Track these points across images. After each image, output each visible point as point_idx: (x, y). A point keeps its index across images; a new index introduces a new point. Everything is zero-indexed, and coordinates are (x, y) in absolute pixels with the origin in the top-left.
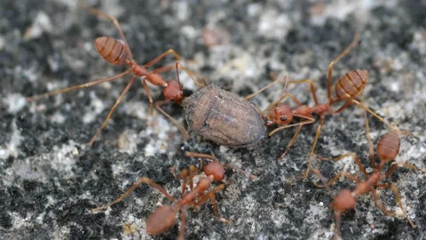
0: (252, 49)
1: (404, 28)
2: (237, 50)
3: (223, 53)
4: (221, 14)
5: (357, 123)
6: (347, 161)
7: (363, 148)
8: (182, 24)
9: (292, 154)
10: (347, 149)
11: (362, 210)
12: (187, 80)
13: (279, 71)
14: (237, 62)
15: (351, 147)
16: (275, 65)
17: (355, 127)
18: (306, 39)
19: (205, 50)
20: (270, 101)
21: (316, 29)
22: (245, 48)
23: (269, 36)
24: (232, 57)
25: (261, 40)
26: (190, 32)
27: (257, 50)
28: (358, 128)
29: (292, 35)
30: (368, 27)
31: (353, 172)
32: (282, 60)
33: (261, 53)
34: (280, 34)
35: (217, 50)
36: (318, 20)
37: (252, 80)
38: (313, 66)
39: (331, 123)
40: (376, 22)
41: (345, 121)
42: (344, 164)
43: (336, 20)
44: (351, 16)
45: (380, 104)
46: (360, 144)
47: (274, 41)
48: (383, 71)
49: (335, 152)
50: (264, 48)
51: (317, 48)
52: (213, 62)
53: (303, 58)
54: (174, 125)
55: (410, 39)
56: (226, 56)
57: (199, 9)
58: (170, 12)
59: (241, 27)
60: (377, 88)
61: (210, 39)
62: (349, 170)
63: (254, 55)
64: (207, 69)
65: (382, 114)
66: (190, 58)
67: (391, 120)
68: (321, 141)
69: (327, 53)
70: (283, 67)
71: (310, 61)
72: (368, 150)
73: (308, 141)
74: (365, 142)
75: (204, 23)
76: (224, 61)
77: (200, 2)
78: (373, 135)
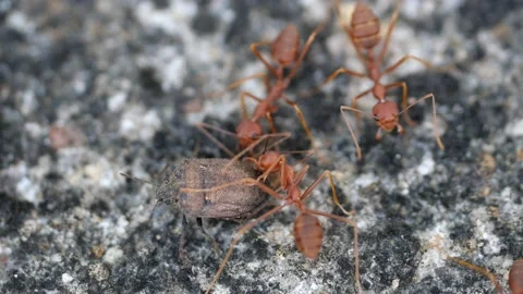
0: (109, 154)
1: (301, 132)
2: (91, 154)
3: (74, 156)
4: (75, 109)
5: (236, 250)
7: (241, 281)
8: (26, 119)
9: (151, 287)
10: (220, 281)
12: (27, 189)
13: (142, 182)
14: (90, 170)
15: (226, 280)
16: (138, 174)
18: (178, 142)
19: (53, 154)
20: (128, 219)
21: (192, 129)
22: (102, 152)
23: (133, 137)
24: (85, 163)
25: (122, 142)
26: (35, 129)
27: (116, 154)
28: (235, 257)
29: (160, 138)
33: (121, 159)
34: (147, 135)
35: (67, 153)
36: (194, 119)
37: (107, 192)
39: (202, 249)
41: (220, 248)
43: (218, 120)
44: (234, 115)
46: (237, 277)
47: (138, 143)
49: (205, 286)
50: (125, 152)
51: (190, 153)
52: (61, 168)
54: (8, 245)
55: (308, 145)
56: (77, 161)
57: (48, 101)
58: (12, 104)
59: (98, 124)
61: (58, 140)
63: (113, 160)
64: (53, 177)
65: (267, 240)
66: (33, 163)
67: (277, 247)
68: (189, 271)
70: (146, 177)
72: (247, 284)
73: (173, 271)
74: (244, 274)
75: (52, 118)
76: (74, 167)
77: (49, 93)
78: (254, 265)
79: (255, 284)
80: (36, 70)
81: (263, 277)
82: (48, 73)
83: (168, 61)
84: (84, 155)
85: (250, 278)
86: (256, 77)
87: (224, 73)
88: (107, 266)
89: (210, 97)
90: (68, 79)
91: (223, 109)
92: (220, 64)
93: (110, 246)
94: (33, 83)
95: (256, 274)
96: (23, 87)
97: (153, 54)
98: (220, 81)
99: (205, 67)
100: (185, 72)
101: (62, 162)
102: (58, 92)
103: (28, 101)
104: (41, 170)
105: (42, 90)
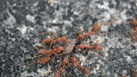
0: (101, 35)
2: (97, 36)
3: (94, 37)
4: (91, 28)
5: (129, 49)
7: (132, 54)
9: (116, 59)
11: (135, 70)
14: (98, 39)
15: (129, 55)
16: (107, 38)
17: (129, 50)
18: (113, 30)
19: (89, 37)
20: (108, 47)
21: (115, 27)
22: (99, 35)
23: (104, 31)
24: (96, 38)
25: (102, 32)
28: (130, 50)
29: (109, 30)
30: (127, 24)
31: (131, 61)
32: (108, 36)
33: (103, 36)
34: (106, 30)
35: (92, 37)
36: (114, 25)
37: (102, 43)
38: (116, 37)
39: (123, 50)
40: (128, 23)
41: (126, 49)
42: (128, 59)
43: (119, 24)
44: (122, 22)
45: (134, 43)
47: (105, 32)
48: (133, 35)
49: (126, 57)
51: (116, 32)
53: (113, 35)
54: (86, 57)
56: (95, 38)
57: (86, 27)
60: (132, 39)
62: (130, 60)
63: (101, 36)
64: (91, 42)
65: (135, 46)
66: (86, 40)
68: (122, 55)
69: (119, 33)
70: (109, 38)
71: (115, 35)
72: (133, 55)
73: (119, 56)
74: (132, 53)
75: (88, 31)
76: (95, 39)
77: (85, 26)
78: (134, 51)
79: (135, 54)
80: (82, 22)
81: (136, 53)
82: (84, 22)
83: (106, 15)
84: (96, 37)
85: (134, 53)
86: (124, 14)
87: (118, 15)
88: (106, 57)
89: (116, 20)
90: (88, 22)
91: (119, 22)
92: (116, 13)
93: (106, 53)
94: (82, 25)
95: (135, 52)
96: (80, 26)
97: (103, 14)
98: (117, 16)
99: (114, 14)
100: (110, 16)
101: (92, 39)
102: (87, 25)
103: (82, 28)
104: (88, 41)
105: (84, 26)
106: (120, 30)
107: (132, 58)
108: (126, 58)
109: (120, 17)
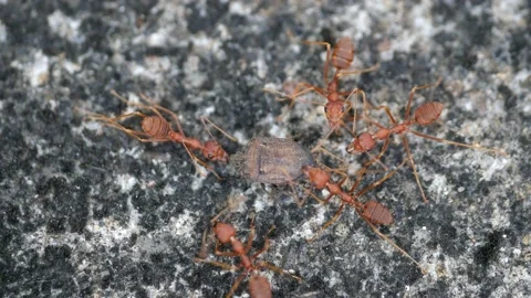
1: (467, 49)
3: (306, 101)
4: (297, 66)
5: (442, 147)
6: (439, 183)
7: (452, 169)
8: (264, 81)
9: (388, 186)
10: (437, 172)
11: (462, 227)
12: (278, 132)
13: (360, 110)
15: (440, 170)
16: (356, 105)
17: (440, 151)
18: (379, 76)
21: (387, 64)
24: (316, 105)
26: (270, 87)
28: (443, 152)
30: (433, 54)
31: (446, 193)
34: (356, 76)
35: (301, 100)
36: (386, 55)
38: (391, 100)
39: (418, 150)
40: (440, 49)
41: (431, 148)
42: (437, 187)
43: (404, 53)
44: (415, 46)
45: (458, 125)
46: (448, 166)
47: (350, 82)
48: (455, 94)
49: (427, 179)
51: (390, 82)
52: (299, 113)
53: (380, 95)
55: (475, 59)
56: (309, 105)
57: (276, 63)
58: (251, 72)
59: (317, 74)
60: (453, 110)
62: (442, 192)
64: (295, 120)
65: (462, 135)
66: (277, 113)
67: (471, 139)
69: (401, 85)
70: (364, 106)
71: (388, 96)
72: (457, 170)
73: (401, 172)
74: (452, 163)
75: (283, 77)
76: (309, 110)
77: (274, 57)
78: (458, 155)
79: (462, 169)
80: (261, 43)
81: (467, 162)
82: (270, 44)
83: (355, 16)
84: (313, 99)
85: (458, 165)
86: (424, 15)
87: (399, 16)
88: (352, 178)
89: (393, 36)
90: (286, 44)
91: (405, 44)
92: (394, 11)
93: (351, 162)
94: (261, 52)
95: (462, 161)
96: (255, 58)
97: (344, 13)
98: (397, 23)
99: (384, 15)
100: (369, 21)
101: (298, 107)
102: (281, 56)
103: (261, 66)
104: (285, 116)
105: (269, 57)
106: (407, 76)
107: (450, 180)
108: (430, 182)
109: (407, 25)
